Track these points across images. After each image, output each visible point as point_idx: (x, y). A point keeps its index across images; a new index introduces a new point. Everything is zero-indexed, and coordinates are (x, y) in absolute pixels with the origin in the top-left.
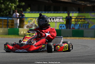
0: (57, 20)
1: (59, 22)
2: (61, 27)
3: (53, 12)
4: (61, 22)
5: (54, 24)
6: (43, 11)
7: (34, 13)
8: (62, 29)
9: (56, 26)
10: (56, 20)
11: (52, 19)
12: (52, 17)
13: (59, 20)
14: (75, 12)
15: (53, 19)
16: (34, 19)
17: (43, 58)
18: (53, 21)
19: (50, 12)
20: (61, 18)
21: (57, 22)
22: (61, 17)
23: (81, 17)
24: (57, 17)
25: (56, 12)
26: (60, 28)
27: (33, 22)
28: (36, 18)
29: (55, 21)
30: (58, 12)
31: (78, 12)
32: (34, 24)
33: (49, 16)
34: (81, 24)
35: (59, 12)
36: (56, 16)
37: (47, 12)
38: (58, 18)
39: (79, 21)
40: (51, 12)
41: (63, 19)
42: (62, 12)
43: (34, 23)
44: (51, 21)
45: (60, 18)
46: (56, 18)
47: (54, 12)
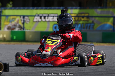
0: (50, 19)
1: (53, 21)
2: (55, 28)
3: (44, 8)
5: (46, 24)
6: (31, 7)
7: (18, 9)
9: (48, 27)
10: (48, 18)
11: (43, 18)
12: (43, 14)
13: (53, 19)
14: (74, 8)
16: (18, 18)
18: (44, 20)
19: (40, 8)
20: (56, 16)
21: (49, 21)
23: (83, 15)
24: (50, 15)
25: (48, 8)
27: (16, 21)
28: (20, 16)
29: (47, 20)
30: (51, 8)
31: (79, 8)
32: (18, 25)
34: (83, 24)
35: (53, 8)
36: (49, 13)
37: (35, 8)
39: (81, 20)
40: (42, 8)
42: (57, 8)
43: (18, 23)
44: (42, 21)
45: (54, 16)
46: (48, 16)
47: (46, 8)
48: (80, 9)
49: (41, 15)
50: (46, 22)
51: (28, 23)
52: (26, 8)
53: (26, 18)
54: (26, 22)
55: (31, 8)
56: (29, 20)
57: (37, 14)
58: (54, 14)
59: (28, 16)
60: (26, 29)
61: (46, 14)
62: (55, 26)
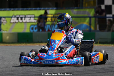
0: (27, 20)
1: (30, 22)
2: (32, 29)
3: (21, 9)
4: (32, 22)
5: (23, 25)
8: (33, 31)
9: (25, 28)
10: (25, 19)
11: (20, 19)
12: (20, 15)
13: (30, 19)
14: (51, 8)
15: (22, 18)
17: (8, 73)
18: (20, 21)
19: (17, 9)
20: (32, 17)
21: (26, 22)
22: (33, 15)
24: (27, 16)
25: (25, 9)
26: (32, 31)
29: (24, 21)
30: (27, 9)
31: (55, 8)
33: (15, 14)
35: (29, 9)
36: (25, 14)
37: (12, 9)
38: (29, 17)
40: (19, 9)
41: (35, 18)
42: (34, 9)
44: (19, 22)
45: (30, 17)
46: (25, 17)
47: (23, 9)
48: (57, 9)
49: (18, 16)
50: (23, 23)
51: (5, 24)
52: (3, 9)
53: (3, 19)
54: (3, 23)
55: (8, 9)
56: (6, 21)
57: (14, 15)
58: (31, 15)
59: (5, 17)
60: (3, 31)
61: (23, 15)
62: (32, 26)
